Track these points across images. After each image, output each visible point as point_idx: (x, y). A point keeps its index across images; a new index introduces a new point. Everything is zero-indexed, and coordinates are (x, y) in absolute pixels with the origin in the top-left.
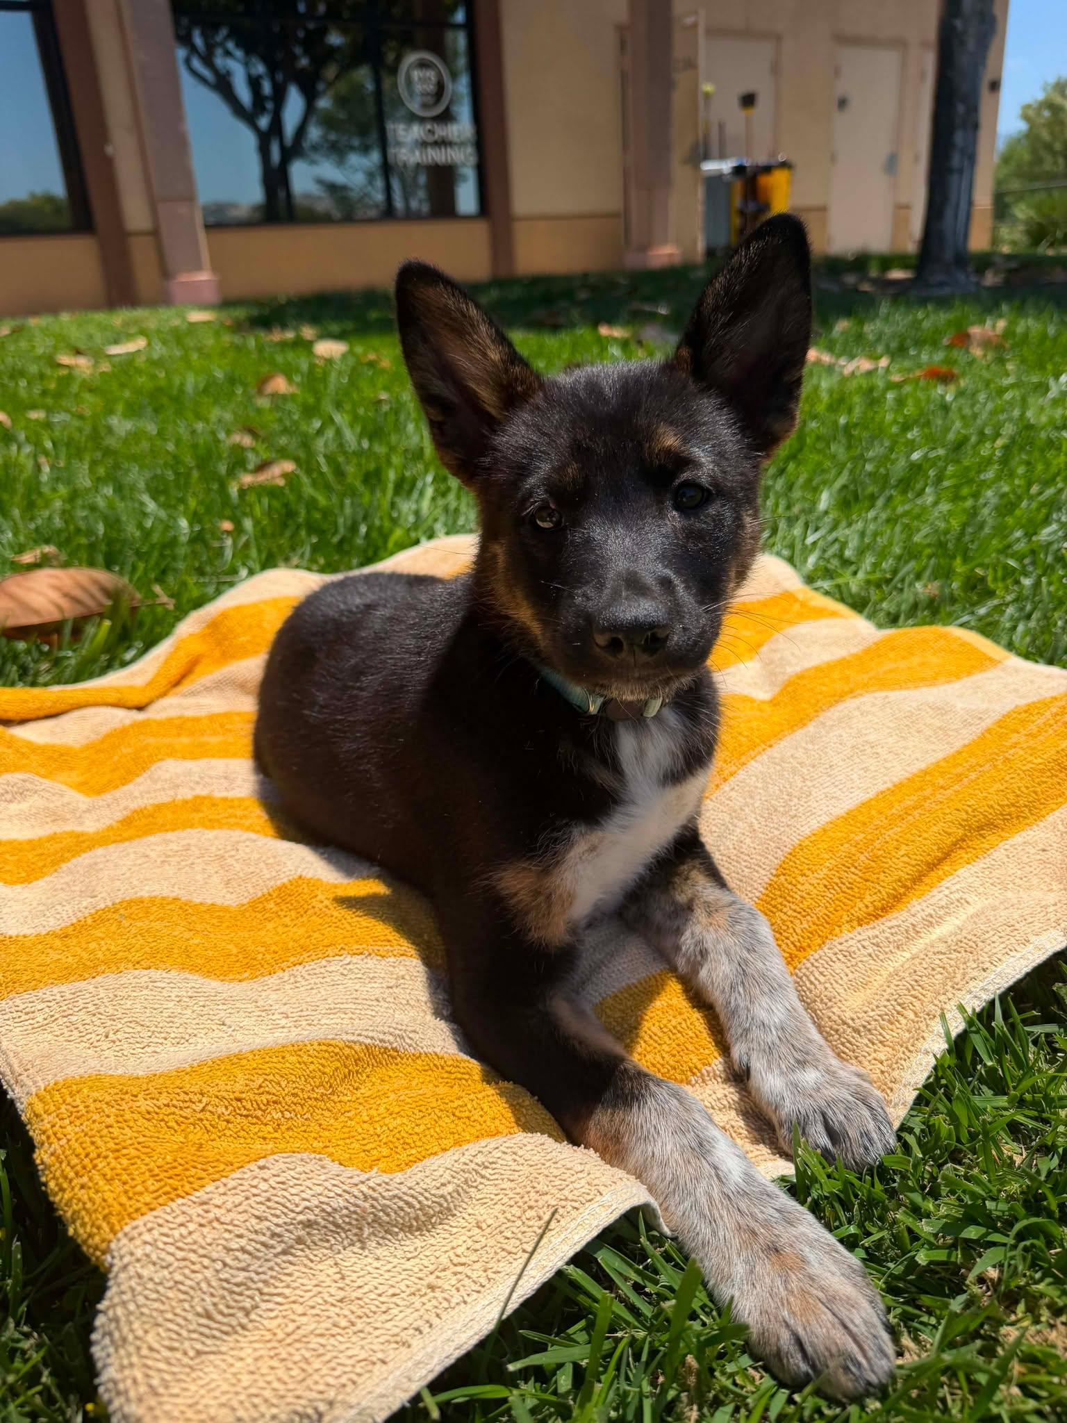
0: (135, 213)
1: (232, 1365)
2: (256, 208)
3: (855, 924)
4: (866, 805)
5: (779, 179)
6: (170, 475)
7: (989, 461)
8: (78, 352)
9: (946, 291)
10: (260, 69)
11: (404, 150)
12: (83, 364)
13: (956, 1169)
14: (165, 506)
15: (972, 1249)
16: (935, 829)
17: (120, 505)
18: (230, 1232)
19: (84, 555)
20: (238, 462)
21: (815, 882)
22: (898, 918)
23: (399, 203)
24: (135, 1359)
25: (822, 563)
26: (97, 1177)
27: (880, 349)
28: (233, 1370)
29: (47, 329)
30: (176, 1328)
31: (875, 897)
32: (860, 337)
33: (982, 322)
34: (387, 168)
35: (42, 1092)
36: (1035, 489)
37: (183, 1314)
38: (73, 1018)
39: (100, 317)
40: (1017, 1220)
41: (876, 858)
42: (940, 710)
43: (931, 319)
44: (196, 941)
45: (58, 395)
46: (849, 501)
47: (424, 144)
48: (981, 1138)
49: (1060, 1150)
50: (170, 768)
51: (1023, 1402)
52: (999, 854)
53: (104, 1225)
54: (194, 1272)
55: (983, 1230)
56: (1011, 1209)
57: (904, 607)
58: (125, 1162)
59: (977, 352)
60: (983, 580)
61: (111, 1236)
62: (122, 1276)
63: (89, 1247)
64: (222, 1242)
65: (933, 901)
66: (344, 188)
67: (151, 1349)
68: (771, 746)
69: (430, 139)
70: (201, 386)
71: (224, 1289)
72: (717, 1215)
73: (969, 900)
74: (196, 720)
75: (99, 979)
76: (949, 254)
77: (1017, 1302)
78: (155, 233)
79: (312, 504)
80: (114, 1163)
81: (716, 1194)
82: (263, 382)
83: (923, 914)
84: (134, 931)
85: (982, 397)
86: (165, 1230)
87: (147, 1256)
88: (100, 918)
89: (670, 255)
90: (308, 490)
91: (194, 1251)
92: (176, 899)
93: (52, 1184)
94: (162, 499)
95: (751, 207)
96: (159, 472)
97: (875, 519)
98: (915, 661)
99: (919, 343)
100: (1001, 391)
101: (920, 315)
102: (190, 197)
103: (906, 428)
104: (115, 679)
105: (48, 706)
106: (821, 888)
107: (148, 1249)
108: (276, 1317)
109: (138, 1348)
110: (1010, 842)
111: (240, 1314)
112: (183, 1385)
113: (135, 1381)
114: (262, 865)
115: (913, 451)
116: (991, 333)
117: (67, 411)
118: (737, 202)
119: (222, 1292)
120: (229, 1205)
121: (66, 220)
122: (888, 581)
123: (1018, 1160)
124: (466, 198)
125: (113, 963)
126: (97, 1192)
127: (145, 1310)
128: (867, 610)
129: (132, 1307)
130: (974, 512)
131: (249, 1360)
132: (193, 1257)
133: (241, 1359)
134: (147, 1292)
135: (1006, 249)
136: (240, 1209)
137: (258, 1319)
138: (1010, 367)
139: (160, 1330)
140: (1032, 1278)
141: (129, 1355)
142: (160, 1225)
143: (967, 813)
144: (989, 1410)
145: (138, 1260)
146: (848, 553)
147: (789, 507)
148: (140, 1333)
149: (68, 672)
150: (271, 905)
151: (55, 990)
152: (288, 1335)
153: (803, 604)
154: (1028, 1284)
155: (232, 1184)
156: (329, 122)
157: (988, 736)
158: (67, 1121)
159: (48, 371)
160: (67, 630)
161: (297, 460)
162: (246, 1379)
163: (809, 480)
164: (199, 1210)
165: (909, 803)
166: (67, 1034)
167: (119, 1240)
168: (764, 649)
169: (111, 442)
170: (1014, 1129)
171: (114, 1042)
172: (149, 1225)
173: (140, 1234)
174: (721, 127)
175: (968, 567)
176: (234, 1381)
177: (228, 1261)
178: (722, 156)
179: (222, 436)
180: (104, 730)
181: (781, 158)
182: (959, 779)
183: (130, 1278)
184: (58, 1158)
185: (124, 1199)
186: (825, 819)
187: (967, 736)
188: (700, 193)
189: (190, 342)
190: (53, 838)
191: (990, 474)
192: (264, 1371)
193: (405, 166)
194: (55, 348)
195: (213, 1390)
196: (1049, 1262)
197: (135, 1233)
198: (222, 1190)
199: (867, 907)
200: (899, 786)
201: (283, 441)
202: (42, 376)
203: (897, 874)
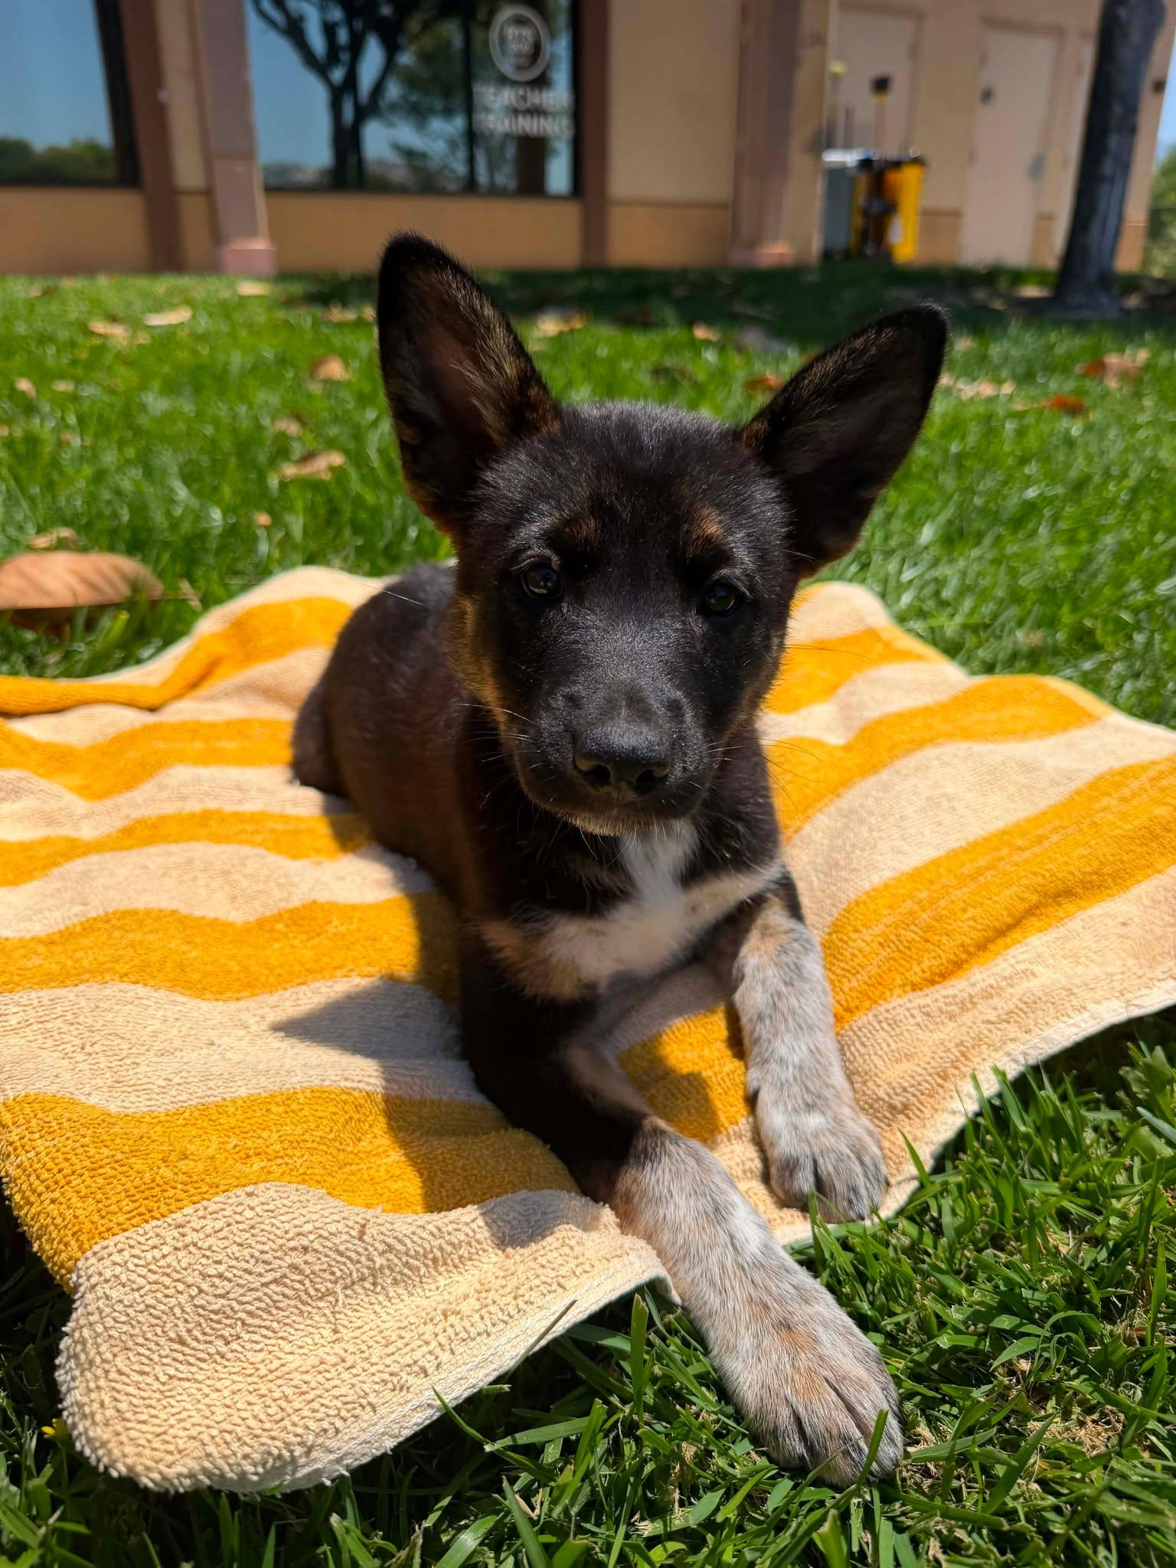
0: (188, 169)
1: (207, 1396)
2: (324, 173)
3: (908, 988)
4: (936, 863)
5: (909, 176)
6: (205, 461)
7: (1111, 504)
8: (113, 319)
9: (1085, 314)
10: (337, 14)
11: (491, 118)
12: (119, 334)
13: (995, 1256)
14: (198, 494)
15: (1002, 1338)
16: (1007, 892)
17: (148, 490)
18: (208, 1258)
19: (104, 540)
20: (281, 451)
21: (868, 939)
22: (957, 987)
23: (482, 176)
24: (102, 1382)
25: (916, 603)
26: (70, 1194)
27: (1004, 373)
28: (207, 1401)
29: (82, 293)
30: (147, 1353)
31: (934, 962)
32: (983, 359)
33: (1122, 351)
34: (472, 137)
35: (10, 1102)
36: (1159, 537)
37: (155, 1338)
38: (49, 1025)
39: (142, 283)
40: (1055, 1311)
41: (939, 918)
42: (1027, 767)
43: (1064, 343)
44: (194, 954)
45: (91, 365)
46: (953, 538)
47: (515, 112)
48: (1028, 1224)
49: (1111, 1244)
50: (179, 774)
51: (1043, 1499)
52: (1076, 924)
53: (73, 1243)
54: (167, 1296)
55: (1016, 1320)
56: (1050, 1299)
57: (1001, 656)
58: (101, 1181)
59: (1112, 383)
60: (1091, 632)
61: (79, 1254)
62: (89, 1296)
63: (55, 1264)
64: (200, 1267)
65: (995, 970)
66: (423, 156)
67: (120, 1372)
68: (838, 796)
69: (522, 106)
70: (249, 366)
71: (199, 1315)
72: (728, 1285)
73: (1036, 971)
74: (212, 725)
75: (82, 987)
76: (1091, 274)
77: (1047, 1398)
78: (208, 192)
79: (358, 502)
80: (89, 1181)
81: (729, 1263)
82: (315, 365)
83: (983, 985)
84: (125, 942)
85: (1112, 434)
86: (136, 1252)
87: (116, 1277)
88: (89, 927)
89: (781, 255)
90: (356, 485)
91: (168, 1275)
92: (174, 912)
93: (17, 1197)
94: (196, 487)
95: (876, 207)
96: (194, 456)
97: (980, 558)
98: (1006, 713)
99: (1050, 369)
100: (1135, 428)
101: (1053, 337)
102: (248, 154)
103: (1023, 461)
104: (128, 677)
105: (53, 701)
106: (876, 945)
107: (118, 1270)
108: (261, 1350)
109: (107, 1372)
110: (1089, 912)
111: (220, 1343)
112: (153, 1412)
113: (102, 1404)
114: (272, 884)
115: (1027, 487)
116: (1129, 365)
117: (99, 384)
118: (861, 199)
119: (197, 1318)
120: (208, 1230)
121: (111, 172)
122: (986, 627)
123: (1064, 1250)
124: (558, 174)
125: (99, 973)
126: (69, 1208)
127: (113, 1332)
128: (959, 656)
129: (99, 1329)
130: (1089, 559)
131: (226, 1393)
132: (167, 1281)
133: (218, 1390)
134: (116, 1314)
135: (1157, 272)
136: (221, 1235)
137: (240, 1349)
138: (1148, 402)
139: (131, 1354)
140: (1066, 1374)
141: (97, 1378)
142: (132, 1247)
143: (1044, 877)
144: (1005, 1504)
145: (107, 1281)
146: (947, 594)
147: (886, 539)
148: (108, 1356)
149: (78, 668)
150: (280, 926)
151: (34, 995)
152: (271, 1372)
153: (888, 645)
154: (1061, 1379)
155: (213, 1207)
156: (411, 81)
157: (1076, 797)
158: (37, 1136)
159: (80, 339)
160: (80, 621)
161: (346, 452)
162: (220, 1413)
163: (911, 513)
164: (175, 1233)
165: (982, 862)
166: (41, 1041)
167: (87, 1259)
168: (842, 692)
169: (143, 421)
170: (1064, 1219)
171: (90, 1054)
172: (120, 1246)
173: (110, 1255)
174: (849, 113)
175: (1077, 616)
176: (208, 1414)
177: (204, 1286)
178: (848, 146)
179: (266, 421)
180: (111, 732)
181: (914, 152)
182: (1040, 840)
183: (98, 1299)
184: (25, 1170)
185: (96, 1218)
186: (888, 874)
187: (1053, 796)
188: (820, 187)
189: (238, 317)
190: (46, 841)
191: (1110, 519)
192: (240, 1405)
193: (492, 134)
194: (90, 312)
195: (184, 1420)
196: (1086, 1358)
197: (104, 1253)
198: (201, 1213)
199: (923, 972)
200: (973, 847)
201: (333, 431)
202: (73, 344)
203: (960, 939)
